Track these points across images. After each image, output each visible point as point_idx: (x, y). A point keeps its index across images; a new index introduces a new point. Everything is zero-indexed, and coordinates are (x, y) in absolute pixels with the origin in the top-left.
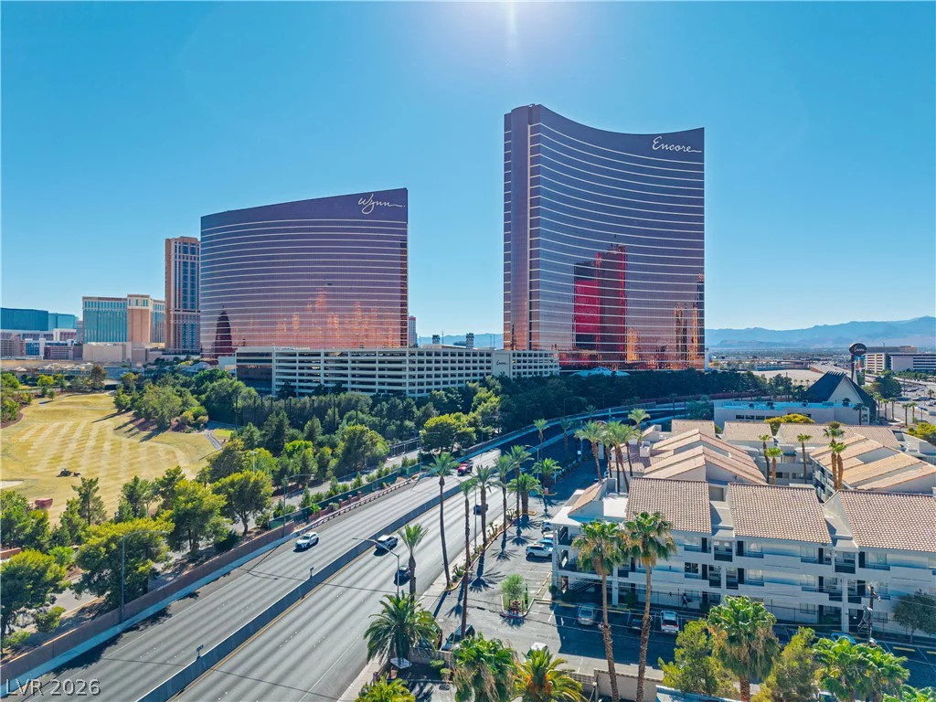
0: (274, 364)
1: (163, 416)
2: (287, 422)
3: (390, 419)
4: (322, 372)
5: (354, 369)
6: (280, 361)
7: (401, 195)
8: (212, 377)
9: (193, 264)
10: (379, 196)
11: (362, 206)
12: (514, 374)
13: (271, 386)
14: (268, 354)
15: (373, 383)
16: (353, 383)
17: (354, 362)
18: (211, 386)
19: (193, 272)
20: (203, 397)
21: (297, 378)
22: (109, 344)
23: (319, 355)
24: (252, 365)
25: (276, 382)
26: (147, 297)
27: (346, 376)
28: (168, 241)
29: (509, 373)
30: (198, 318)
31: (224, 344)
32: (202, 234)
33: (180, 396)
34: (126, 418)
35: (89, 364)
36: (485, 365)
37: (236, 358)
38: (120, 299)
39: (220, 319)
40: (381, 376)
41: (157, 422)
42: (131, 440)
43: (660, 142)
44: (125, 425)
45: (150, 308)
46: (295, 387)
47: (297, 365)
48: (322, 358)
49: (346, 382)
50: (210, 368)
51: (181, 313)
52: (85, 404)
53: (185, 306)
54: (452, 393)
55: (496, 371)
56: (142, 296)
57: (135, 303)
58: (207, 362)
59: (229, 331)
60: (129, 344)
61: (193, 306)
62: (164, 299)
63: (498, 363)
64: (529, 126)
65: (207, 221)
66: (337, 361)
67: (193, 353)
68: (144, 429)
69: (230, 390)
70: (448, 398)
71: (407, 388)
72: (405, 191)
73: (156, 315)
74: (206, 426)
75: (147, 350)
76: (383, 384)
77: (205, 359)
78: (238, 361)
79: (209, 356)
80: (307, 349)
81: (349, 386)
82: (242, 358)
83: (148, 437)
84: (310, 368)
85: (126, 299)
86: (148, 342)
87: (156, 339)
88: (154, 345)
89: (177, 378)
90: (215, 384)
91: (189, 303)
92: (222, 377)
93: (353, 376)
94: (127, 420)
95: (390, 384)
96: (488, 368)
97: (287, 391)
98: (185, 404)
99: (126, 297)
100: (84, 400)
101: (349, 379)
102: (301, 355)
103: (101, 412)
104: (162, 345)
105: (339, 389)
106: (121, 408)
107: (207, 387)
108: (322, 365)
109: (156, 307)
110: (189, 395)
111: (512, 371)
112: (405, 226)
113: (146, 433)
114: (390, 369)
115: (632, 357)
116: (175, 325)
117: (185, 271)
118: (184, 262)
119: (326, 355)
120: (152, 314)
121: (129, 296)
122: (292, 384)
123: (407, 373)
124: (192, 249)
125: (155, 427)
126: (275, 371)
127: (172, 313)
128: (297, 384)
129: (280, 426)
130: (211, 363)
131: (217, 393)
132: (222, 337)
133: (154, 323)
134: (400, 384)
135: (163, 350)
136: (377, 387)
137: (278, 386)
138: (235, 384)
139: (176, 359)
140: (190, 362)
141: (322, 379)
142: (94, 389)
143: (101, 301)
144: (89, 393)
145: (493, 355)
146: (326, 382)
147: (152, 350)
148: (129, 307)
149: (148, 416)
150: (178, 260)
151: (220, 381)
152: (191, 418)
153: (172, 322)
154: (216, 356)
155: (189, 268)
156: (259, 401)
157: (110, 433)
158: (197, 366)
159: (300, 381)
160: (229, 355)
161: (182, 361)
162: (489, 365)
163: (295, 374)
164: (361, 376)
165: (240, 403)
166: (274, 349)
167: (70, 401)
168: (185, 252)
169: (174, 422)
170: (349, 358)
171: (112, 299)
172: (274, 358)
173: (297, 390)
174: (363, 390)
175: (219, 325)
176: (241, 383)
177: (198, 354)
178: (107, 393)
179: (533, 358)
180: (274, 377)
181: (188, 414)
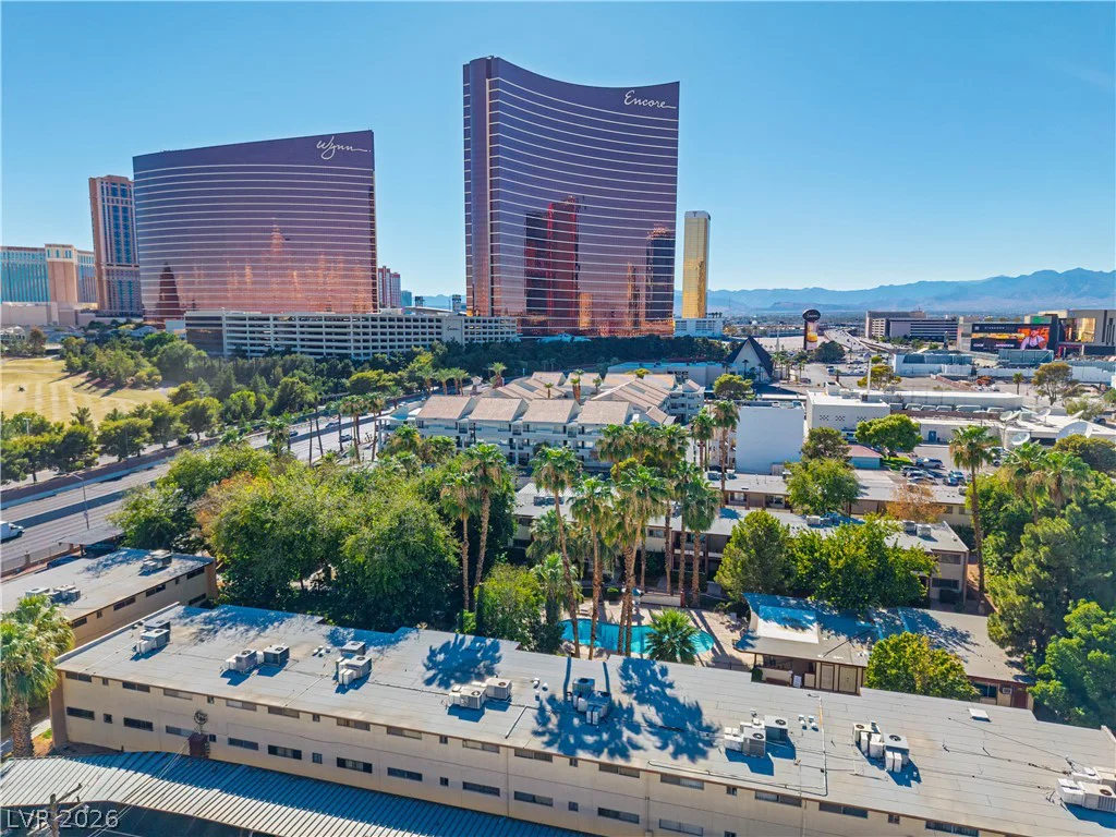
0: (225, 328)
1: (119, 375)
2: (233, 378)
3: (329, 377)
4: (272, 336)
5: (302, 333)
6: (230, 325)
7: (366, 139)
8: (161, 340)
9: (125, 210)
10: (341, 138)
11: (322, 150)
12: (466, 339)
13: (222, 351)
14: (219, 318)
15: (321, 347)
16: (303, 346)
17: (302, 326)
18: (161, 349)
19: (125, 219)
20: (155, 359)
21: (249, 342)
22: (29, 304)
23: (268, 319)
24: (202, 329)
25: (227, 347)
26: (70, 247)
27: (295, 340)
28: (92, 181)
29: (460, 339)
30: (137, 274)
31: (171, 307)
32: (136, 177)
33: (132, 358)
34: (80, 379)
35: (18, 328)
36: (435, 330)
37: (185, 322)
38: (36, 249)
39: (163, 277)
40: (328, 340)
41: (113, 381)
42: (92, 396)
43: (633, 96)
44: (83, 384)
45: (75, 260)
46: (246, 351)
47: (247, 329)
48: (271, 322)
49: (295, 346)
50: (157, 332)
51: (115, 268)
52: (31, 368)
53: (119, 259)
54: (395, 356)
55: (447, 336)
56: (63, 246)
57: (55, 255)
58: (154, 326)
59: (175, 291)
60: (54, 305)
61: (128, 260)
62: (92, 250)
63: (448, 329)
64: (488, 81)
65: (139, 162)
66: (286, 326)
67: (133, 315)
68: (103, 387)
69: (181, 352)
70: (390, 360)
71: (352, 351)
72: (370, 134)
73: (82, 269)
74: (160, 385)
75: (76, 312)
76: (331, 347)
77: (149, 323)
78: (187, 325)
79: (154, 319)
80: (258, 314)
81: (299, 349)
82: (191, 322)
83: (108, 394)
84: (262, 332)
85: (43, 250)
86: (74, 302)
87: (83, 298)
88: (84, 306)
89: (124, 342)
90: (165, 346)
91: (123, 255)
92: (171, 340)
93: (302, 340)
94: (83, 380)
95: (337, 348)
96: (438, 333)
97: (240, 353)
98: (138, 365)
99: (43, 246)
100: (28, 364)
101: (299, 343)
102: (251, 319)
103: (51, 376)
104: (94, 306)
105: (289, 351)
106: (72, 370)
107: (157, 350)
108: (272, 329)
109: (81, 259)
110: (141, 357)
111: (464, 336)
112: (372, 174)
113: (105, 390)
114: (336, 334)
115: (584, 322)
116: (108, 282)
117: (116, 218)
118: (114, 207)
119: (275, 319)
120: (77, 267)
121: (47, 246)
122: (244, 348)
123: (351, 337)
124: (123, 190)
125: (113, 385)
126: (225, 335)
127: (103, 267)
128: (248, 348)
129: (228, 381)
130: (160, 327)
131: (169, 358)
132: (167, 298)
133: (80, 279)
134: (346, 348)
135: (95, 311)
136: (324, 351)
137: (229, 350)
138: (185, 347)
139: (114, 322)
140: (132, 326)
141: (272, 343)
142: (34, 354)
143: (10, 252)
144: (29, 357)
145: (444, 321)
146: (276, 346)
147: (83, 311)
148: (48, 260)
149: (103, 376)
150: (106, 203)
151: (170, 344)
152: (145, 377)
153: (104, 278)
154: (162, 319)
155: (121, 214)
156: (209, 363)
157: (70, 391)
158: (142, 331)
159: (252, 345)
160: (178, 318)
161: (122, 325)
162: (439, 330)
163: (246, 339)
164: (311, 340)
165: (191, 365)
166: (223, 312)
167: (14, 364)
168: (115, 194)
169: (129, 380)
170: (297, 323)
171: (25, 249)
172: (224, 322)
173: (248, 354)
174: (311, 354)
175: (162, 284)
176: (191, 346)
177: (140, 316)
178: (50, 358)
179: (493, 324)
180: (225, 341)
181: (143, 373)
